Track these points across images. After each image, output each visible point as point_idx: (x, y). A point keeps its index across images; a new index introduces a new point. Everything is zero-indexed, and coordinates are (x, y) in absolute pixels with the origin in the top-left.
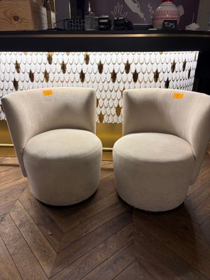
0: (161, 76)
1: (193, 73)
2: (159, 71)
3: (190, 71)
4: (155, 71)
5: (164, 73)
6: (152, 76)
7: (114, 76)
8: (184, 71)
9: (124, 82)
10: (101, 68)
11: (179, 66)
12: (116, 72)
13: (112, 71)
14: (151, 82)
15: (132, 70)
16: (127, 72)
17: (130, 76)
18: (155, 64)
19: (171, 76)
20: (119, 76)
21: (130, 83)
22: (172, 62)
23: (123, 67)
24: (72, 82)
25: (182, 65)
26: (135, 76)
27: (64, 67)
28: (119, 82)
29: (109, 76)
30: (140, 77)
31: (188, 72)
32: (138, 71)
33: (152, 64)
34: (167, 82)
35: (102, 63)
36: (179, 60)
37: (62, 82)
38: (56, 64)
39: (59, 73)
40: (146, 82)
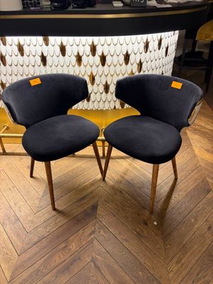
0: (132, 58)
1: (172, 49)
2: (129, 53)
3: (167, 49)
4: (125, 53)
5: (135, 54)
6: (122, 58)
7: (79, 59)
8: (159, 49)
9: (92, 67)
10: (63, 50)
11: (153, 45)
12: (81, 54)
13: (76, 54)
14: (121, 65)
15: (99, 52)
16: (94, 55)
17: (97, 59)
18: (125, 45)
19: (144, 57)
20: (84, 59)
21: (97, 66)
22: (145, 41)
23: (88, 49)
24: (34, 66)
25: (157, 42)
26: (103, 59)
27: (21, 49)
28: (85, 66)
29: (74, 60)
30: (108, 59)
31: (165, 49)
32: (105, 54)
33: (121, 45)
34: (140, 65)
35: (64, 44)
36: (153, 38)
37: (22, 66)
38: (11, 45)
39: (17, 56)
40: (115, 66)
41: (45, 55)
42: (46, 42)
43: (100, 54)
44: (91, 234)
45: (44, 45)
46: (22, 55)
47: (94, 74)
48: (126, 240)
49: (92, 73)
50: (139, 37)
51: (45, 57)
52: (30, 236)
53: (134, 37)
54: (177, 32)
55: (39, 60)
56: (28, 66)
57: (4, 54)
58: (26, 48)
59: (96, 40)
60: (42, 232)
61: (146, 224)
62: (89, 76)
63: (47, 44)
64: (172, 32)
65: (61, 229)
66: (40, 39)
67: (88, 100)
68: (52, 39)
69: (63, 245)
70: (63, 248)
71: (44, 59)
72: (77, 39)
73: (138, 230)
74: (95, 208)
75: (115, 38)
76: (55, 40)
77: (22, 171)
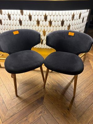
0: (65, 23)
1: (86, 19)
2: (64, 20)
3: (83, 19)
4: (62, 20)
5: (67, 21)
6: (60, 23)
7: (38, 22)
8: (79, 19)
9: (44, 27)
10: (30, 17)
11: (77, 16)
12: (39, 20)
13: (37, 20)
14: (59, 26)
16: (46, 21)
17: (47, 23)
18: (62, 16)
19: (71, 22)
20: (41, 23)
21: (47, 27)
22: (72, 14)
23: (43, 17)
24: (15, 25)
25: (78, 15)
26: (50, 23)
27: (9, 17)
28: (41, 26)
29: (36, 23)
30: (53, 23)
31: (82, 19)
32: (52, 20)
33: (60, 16)
34: (69, 26)
35: (31, 15)
36: (77, 12)
37: (10, 25)
38: (4, 15)
39: (7, 20)
40: (56, 27)
41: (21, 20)
42: (22, 13)
43: (49, 20)
44: (40, 113)
45: (21, 15)
46: (10, 19)
47: (46, 31)
48: (58, 118)
49: (44, 30)
50: (70, 11)
51: (21, 21)
53: (67, 12)
54: (89, 10)
55: (18, 22)
56: (13, 25)
57: (1, 19)
58: (12, 16)
59: (47, 12)
60: (15, 110)
61: (69, 110)
62: (43, 32)
63: (22, 14)
64: (87, 10)
65: (25, 109)
66: (19, 11)
67: (42, 43)
68: (25, 11)
69: (25, 119)
70: (25, 120)
71: (21, 22)
72: (38, 12)
73: (64, 112)
74: (42, 98)
75: (57, 12)
77: (8, 77)
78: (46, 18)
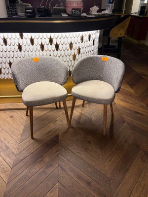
0: (74, 46)
1: (97, 41)
2: (72, 43)
3: (94, 40)
4: (70, 43)
5: (76, 43)
6: (68, 46)
7: (42, 47)
8: (89, 41)
9: (50, 51)
10: (32, 41)
11: (86, 38)
12: (43, 44)
13: (40, 44)
14: (68, 50)
15: (54, 42)
16: (51, 44)
17: (53, 47)
18: (69, 38)
19: (81, 45)
20: (46, 47)
21: (54, 51)
22: (81, 36)
23: (48, 41)
24: (13, 52)
25: (88, 37)
26: (57, 47)
27: (5, 41)
28: (46, 51)
29: (39, 47)
30: (60, 47)
31: (92, 41)
32: (58, 44)
34: (79, 50)
35: (33, 38)
36: (86, 34)
37: (6, 52)
39: (2, 45)
40: (64, 51)
41: (21, 44)
42: (22, 36)
43: (55, 44)
44: (57, 152)
45: (20, 39)
46: (6, 45)
48: (78, 152)
50: (78, 33)
52: (18, 157)
53: (75, 33)
54: (99, 31)
55: (17, 48)
56: (9, 52)
58: (8, 41)
59: (53, 35)
61: (89, 143)
63: (22, 38)
64: (96, 31)
65: (37, 150)
66: (18, 34)
68: (25, 34)
70: (40, 161)
71: (20, 47)
72: (41, 34)
73: (85, 146)
75: (64, 34)
76: (27, 35)
77: (7, 120)
78: (51, 41)
